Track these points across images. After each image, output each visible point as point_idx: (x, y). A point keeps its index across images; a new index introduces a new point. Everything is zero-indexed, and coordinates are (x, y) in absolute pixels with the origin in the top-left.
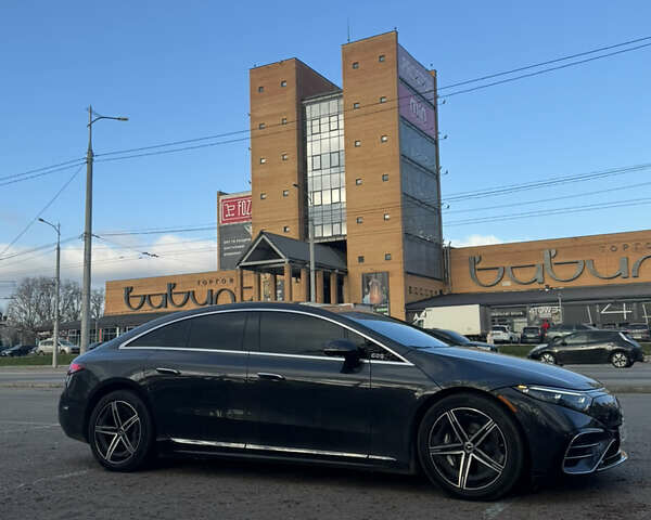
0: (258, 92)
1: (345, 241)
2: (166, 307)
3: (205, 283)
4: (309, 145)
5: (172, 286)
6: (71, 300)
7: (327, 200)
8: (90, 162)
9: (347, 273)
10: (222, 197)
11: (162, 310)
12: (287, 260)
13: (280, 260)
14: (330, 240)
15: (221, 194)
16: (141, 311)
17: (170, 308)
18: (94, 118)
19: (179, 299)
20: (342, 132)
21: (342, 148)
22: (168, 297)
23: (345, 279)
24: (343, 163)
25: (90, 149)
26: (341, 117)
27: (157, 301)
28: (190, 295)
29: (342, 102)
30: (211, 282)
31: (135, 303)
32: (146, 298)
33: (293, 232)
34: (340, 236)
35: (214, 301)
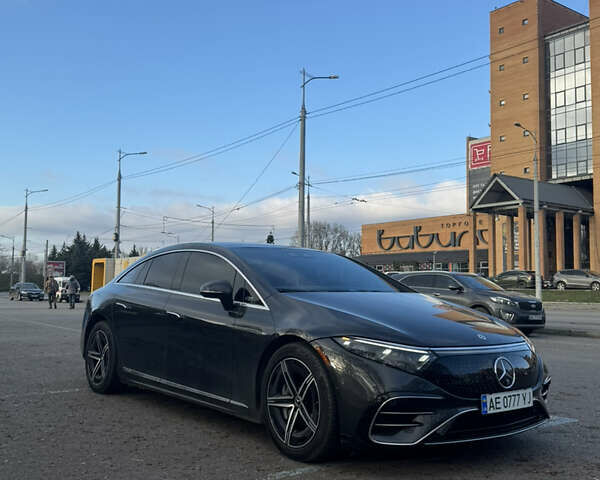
0: (498, 33)
1: (591, 180)
2: (413, 248)
3: (448, 225)
4: (552, 81)
5: (418, 229)
6: (339, 241)
7: (571, 138)
8: (303, 119)
9: (593, 213)
10: (471, 143)
11: (410, 250)
12: (520, 202)
13: (514, 202)
14: (575, 179)
15: (470, 139)
16: (391, 252)
17: (417, 249)
18: (307, 79)
19: (424, 241)
20: (588, 65)
21: (589, 81)
22: (414, 239)
23: (591, 220)
24: (589, 97)
25: (303, 108)
26: (588, 48)
27: (405, 243)
28: (435, 237)
29: (588, 33)
30: (454, 224)
31: (387, 244)
32: (395, 240)
33: (534, 173)
34: (587, 174)
35: (457, 243)
